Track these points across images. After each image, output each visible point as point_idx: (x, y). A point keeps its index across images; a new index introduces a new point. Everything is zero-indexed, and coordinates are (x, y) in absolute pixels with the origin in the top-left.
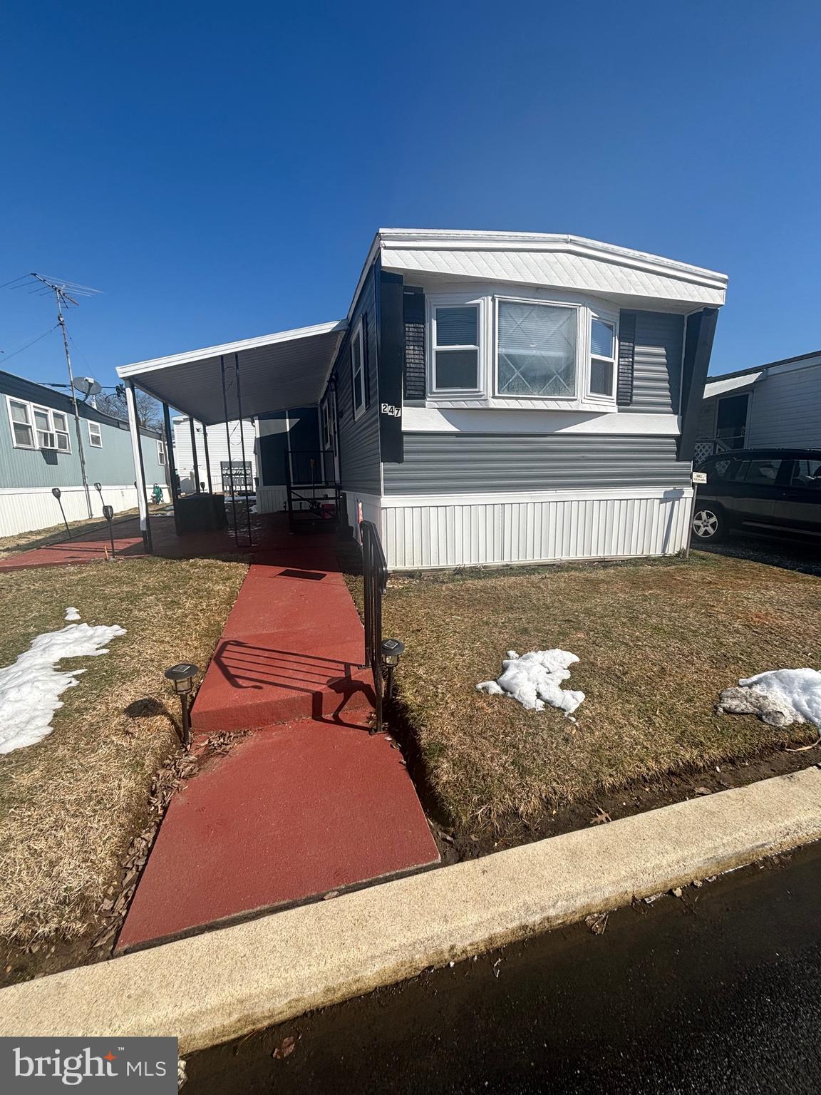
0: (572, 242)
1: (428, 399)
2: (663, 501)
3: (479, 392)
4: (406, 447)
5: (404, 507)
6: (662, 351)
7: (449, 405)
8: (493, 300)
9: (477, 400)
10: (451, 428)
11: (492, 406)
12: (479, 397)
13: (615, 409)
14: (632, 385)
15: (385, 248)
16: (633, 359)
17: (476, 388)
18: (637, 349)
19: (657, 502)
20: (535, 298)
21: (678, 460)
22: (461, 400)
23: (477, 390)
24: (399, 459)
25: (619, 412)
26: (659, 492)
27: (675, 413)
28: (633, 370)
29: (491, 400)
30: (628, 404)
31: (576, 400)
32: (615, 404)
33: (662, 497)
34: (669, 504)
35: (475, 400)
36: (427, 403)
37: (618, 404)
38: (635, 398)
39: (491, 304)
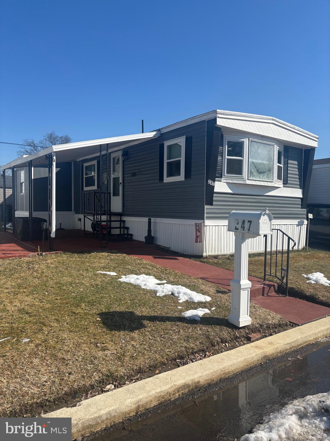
0: (274, 120)
1: (223, 178)
2: (298, 225)
3: (243, 177)
4: (214, 199)
5: (213, 226)
6: (296, 163)
7: (231, 182)
8: (249, 140)
9: (242, 180)
10: (231, 192)
11: (247, 183)
12: (243, 179)
13: (282, 186)
14: (287, 176)
15: (218, 117)
16: (288, 165)
17: (242, 175)
18: (289, 161)
19: (296, 226)
20: (261, 140)
21: (302, 208)
22: (235, 179)
23: (242, 176)
24: (211, 204)
25: (283, 187)
26: (296, 222)
27: (301, 188)
28: (288, 170)
29: (247, 180)
30: (286, 184)
31: (273, 182)
32: (282, 184)
33: (297, 224)
34: (300, 227)
35: (241, 180)
36: (222, 180)
37: (283, 184)
38: (289, 182)
39: (248, 141)
